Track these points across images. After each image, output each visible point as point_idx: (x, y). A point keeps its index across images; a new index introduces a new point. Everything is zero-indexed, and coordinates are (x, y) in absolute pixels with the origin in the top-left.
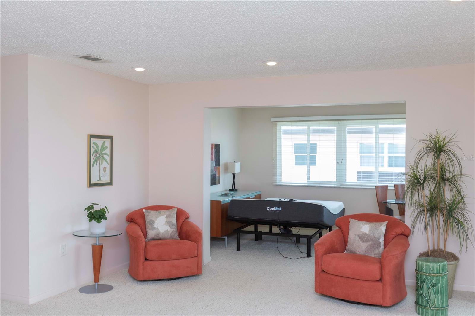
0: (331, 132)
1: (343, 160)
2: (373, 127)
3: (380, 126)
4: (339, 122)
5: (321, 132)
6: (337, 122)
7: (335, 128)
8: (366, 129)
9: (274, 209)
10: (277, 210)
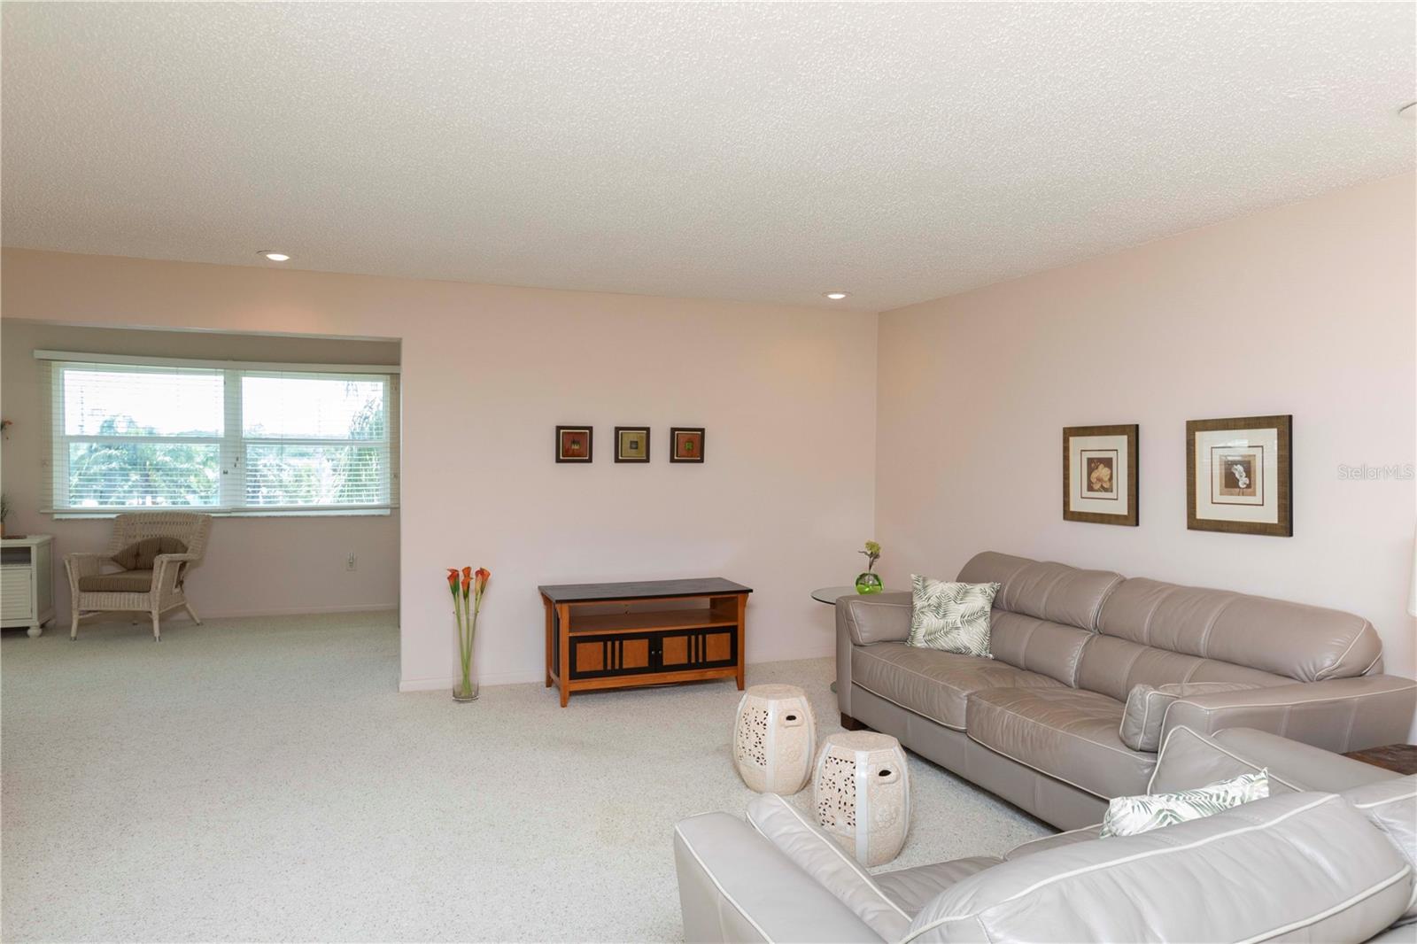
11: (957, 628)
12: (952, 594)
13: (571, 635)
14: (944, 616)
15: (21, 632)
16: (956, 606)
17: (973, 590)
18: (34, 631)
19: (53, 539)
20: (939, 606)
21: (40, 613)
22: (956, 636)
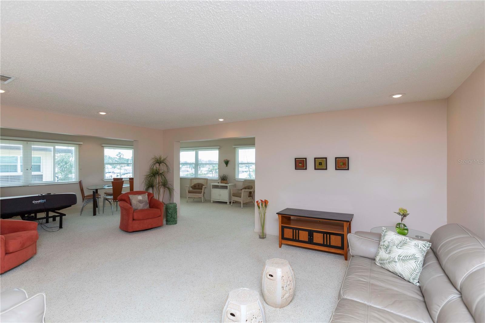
0: (18, 148)
1: (31, 167)
2: (52, 148)
3: (57, 147)
4: (28, 142)
5: (10, 148)
6: (26, 142)
7: (21, 146)
8: (46, 148)
9: (40, 201)
10: (43, 202)
11: (395, 262)
12: (397, 242)
13: (282, 225)
14: (389, 253)
15: (226, 203)
16: (397, 249)
17: (409, 243)
18: (228, 203)
19: (235, 185)
20: (387, 247)
21: (229, 200)
22: (394, 266)
